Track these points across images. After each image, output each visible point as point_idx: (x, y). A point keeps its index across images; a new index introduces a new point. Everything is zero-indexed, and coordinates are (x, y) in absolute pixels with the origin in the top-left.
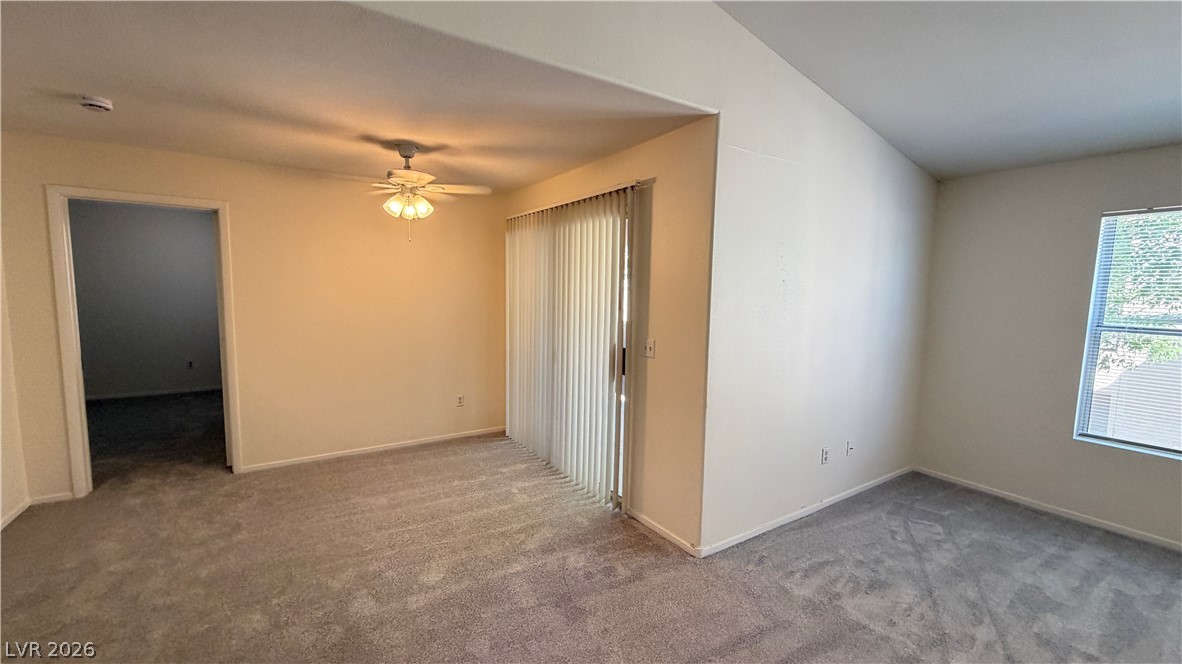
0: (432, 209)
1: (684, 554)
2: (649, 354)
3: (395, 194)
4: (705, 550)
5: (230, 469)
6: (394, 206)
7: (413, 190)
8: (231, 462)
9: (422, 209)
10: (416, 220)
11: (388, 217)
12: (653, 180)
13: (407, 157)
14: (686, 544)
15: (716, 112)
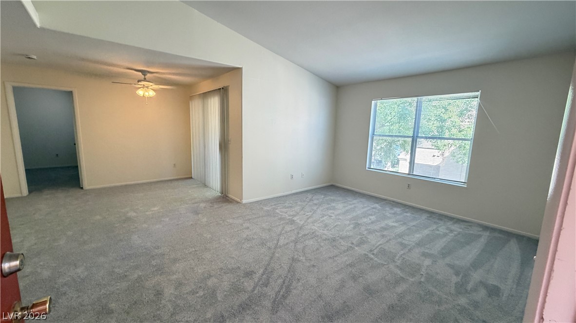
0: (155, 94)
1: (238, 202)
2: (230, 143)
3: (140, 88)
4: (244, 201)
5: (82, 188)
6: (140, 92)
7: (147, 87)
8: (82, 185)
9: (152, 93)
10: (150, 98)
11: (138, 96)
12: (229, 86)
13: (145, 75)
14: (238, 200)
15: (241, 67)
